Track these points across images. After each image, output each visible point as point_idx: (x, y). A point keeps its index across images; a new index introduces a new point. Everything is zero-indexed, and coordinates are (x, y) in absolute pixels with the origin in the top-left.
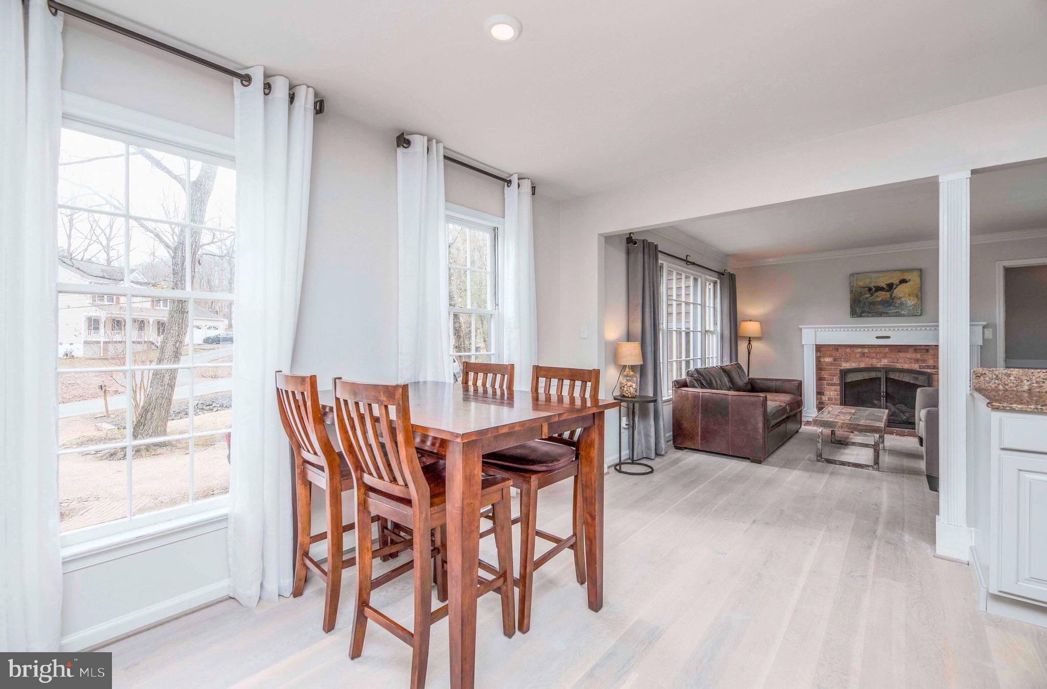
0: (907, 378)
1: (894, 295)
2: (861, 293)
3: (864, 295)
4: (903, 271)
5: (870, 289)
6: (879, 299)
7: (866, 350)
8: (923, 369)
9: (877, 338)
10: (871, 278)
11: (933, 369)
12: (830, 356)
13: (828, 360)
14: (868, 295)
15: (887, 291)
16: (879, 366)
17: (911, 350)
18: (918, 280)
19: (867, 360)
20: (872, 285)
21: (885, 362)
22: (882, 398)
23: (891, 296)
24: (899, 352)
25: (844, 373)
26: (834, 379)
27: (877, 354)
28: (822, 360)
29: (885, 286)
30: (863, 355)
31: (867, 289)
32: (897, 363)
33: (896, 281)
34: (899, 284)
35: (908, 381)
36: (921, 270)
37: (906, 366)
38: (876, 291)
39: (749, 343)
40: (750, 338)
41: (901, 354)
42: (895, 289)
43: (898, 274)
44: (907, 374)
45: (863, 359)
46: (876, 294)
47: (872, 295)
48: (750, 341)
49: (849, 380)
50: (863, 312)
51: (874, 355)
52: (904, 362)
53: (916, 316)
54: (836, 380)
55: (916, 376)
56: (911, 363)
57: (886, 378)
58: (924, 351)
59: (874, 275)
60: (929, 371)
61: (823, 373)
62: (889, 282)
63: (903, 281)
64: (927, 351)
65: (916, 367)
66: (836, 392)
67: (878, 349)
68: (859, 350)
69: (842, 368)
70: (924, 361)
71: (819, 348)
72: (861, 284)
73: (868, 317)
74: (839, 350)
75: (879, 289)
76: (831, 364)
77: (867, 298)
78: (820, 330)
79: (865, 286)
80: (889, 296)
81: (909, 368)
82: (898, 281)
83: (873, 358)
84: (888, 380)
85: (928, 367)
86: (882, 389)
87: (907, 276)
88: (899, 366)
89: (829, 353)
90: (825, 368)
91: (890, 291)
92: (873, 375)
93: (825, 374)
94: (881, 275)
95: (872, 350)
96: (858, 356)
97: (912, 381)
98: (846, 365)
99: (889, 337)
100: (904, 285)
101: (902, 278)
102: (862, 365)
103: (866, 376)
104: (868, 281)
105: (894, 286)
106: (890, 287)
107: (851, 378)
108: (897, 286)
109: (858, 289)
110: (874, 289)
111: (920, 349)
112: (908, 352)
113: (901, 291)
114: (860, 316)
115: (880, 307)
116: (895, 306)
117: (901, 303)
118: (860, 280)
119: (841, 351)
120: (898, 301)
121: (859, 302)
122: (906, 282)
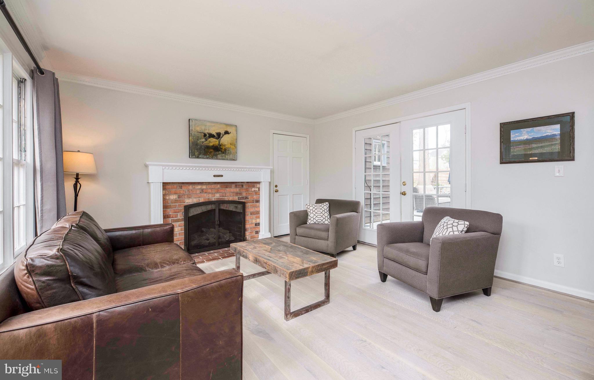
0: (231, 208)
1: (221, 143)
2: (198, 137)
3: (200, 139)
4: (227, 125)
5: (205, 135)
6: (211, 144)
7: (204, 187)
8: (240, 200)
9: (214, 176)
10: (206, 126)
11: (246, 199)
12: (175, 193)
13: (173, 197)
14: (203, 140)
15: (217, 139)
16: (213, 200)
17: (233, 185)
18: (235, 133)
19: (205, 195)
20: (206, 132)
21: (217, 196)
22: (216, 226)
23: (219, 143)
24: (227, 187)
25: (187, 208)
26: (179, 215)
27: (212, 190)
28: (167, 198)
29: (215, 135)
30: (202, 191)
31: (203, 134)
32: (225, 196)
33: (222, 132)
34: (224, 135)
35: (232, 210)
36: (236, 126)
37: (231, 199)
38: (209, 137)
39: (78, 183)
40: (77, 175)
41: (228, 189)
42: (222, 137)
43: (224, 126)
44: (231, 204)
45: (202, 194)
46: (209, 139)
47: (206, 140)
48: (77, 179)
49: (191, 215)
50: (200, 154)
51: (210, 191)
52: (230, 195)
53: (234, 160)
54: (181, 216)
55: (236, 205)
56: (233, 196)
57: (219, 209)
58: (241, 187)
59: (208, 124)
60: (243, 201)
61: (169, 210)
63: (227, 133)
64: (242, 186)
65: (236, 198)
66: (180, 228)
67: (213, 186)
68: (199, 187)
69: (186, 204)
70: (240, 194)
71: (165, 185)
72: (198, 129)
73: (203, 158)
74: (183, 188)
75: (211, 136)
76: (176, 201)
77: (203, 142)
78: (167, 168)
79: (201, 132)
80: (217, 143)
81: (233, 200)
83: (209, 193)
84: (219, 210)
85: (243, 198)
86: (216, 219)
87: (229, 130)
88: (226, 199)
89: (174, 190)
90: (170, 205)
91: (219, 138)
92: (209, 207)
93: (170, 212)
94: (213, 125)
95: (209, 186)
96: (198, 192)
97: (234, 210)
98: (189, 201)
99: (222, 176)
100: (227, 135)
101: (226, 130)
102: (202, 200)
103: (204, 209)
104: (203, 128)
105: (221, 136)
106: (219, 136)
107: (193, 212)
108: (223, 135)
109: (196, 133)
110: (208, 135)
111: (239, 185)
112: (231, 187)
113: (225, 140)
114: (198, 157)
115: (212, 150)
116: (222, 151)
117: (225, 150)
118: (198, 126)
119: (185, 188)
120: (224, 148)
121: (197, 145)
122: (229, 134)
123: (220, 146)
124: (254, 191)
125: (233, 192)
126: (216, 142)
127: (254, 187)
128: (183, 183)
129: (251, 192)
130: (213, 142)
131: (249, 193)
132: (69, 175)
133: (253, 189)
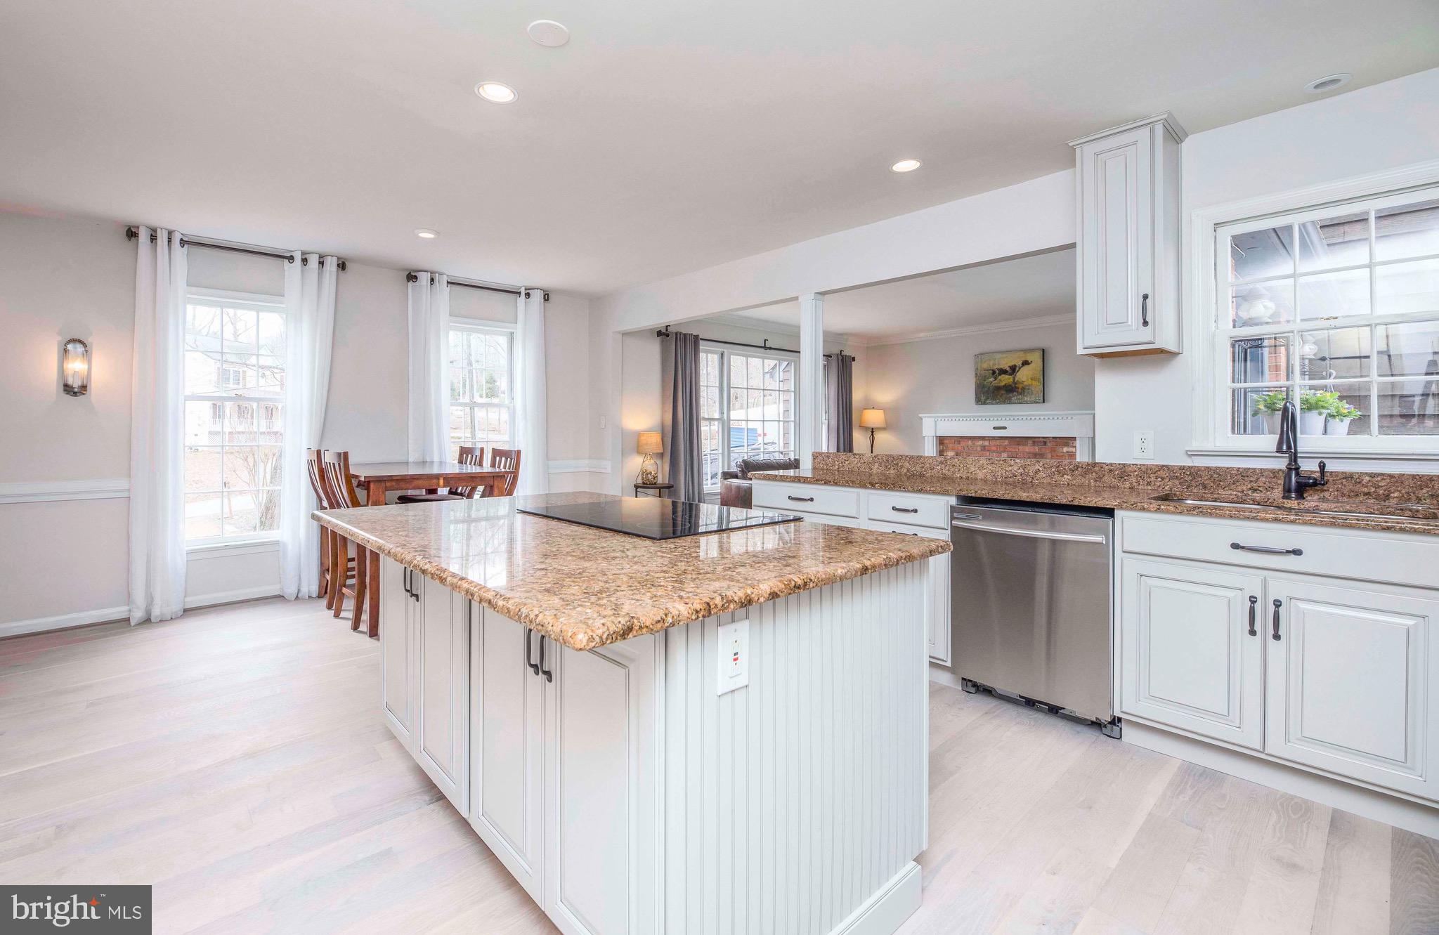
1: (1016, 379)
2: (985, 376)
3: (988, 379)
4: (1026, 351)
5: (994, 372)
6: (1003, 384)
7: (987, 443)
9: (995, 428)
10: (995, 359)
12: (953, 450)
14: (991, 379)
15: (1010, 374)
17: (1030, 442)
18: (1040, 361)
20: (996, 368)
23: (1014, 380)
24: (1017, 445)
29: (1008, 369)
31: (991, 372)
34: (1022, 367)
36: (1043, 350)
38: (1000, 374)
39: (872, 435)
40: (873, 429)
41: (1020, 447)
42: (1018, 372)
43: (1021, 354)
46: (1000, 377)
47: (996, 379)
48: (872, 432)
50: (987, 399)
51: (994, 448)
53: (1037, 403)
59: (999, 356)
62: (1011, 364)
63: (1026, 363)
64: (1045, 443)
68: (981, 443)
71: (941, 440)
72: (985, 366)
73: (991, 404)
74: (961, 443)
75: (1003, 372)
77: (991, 382)
78: (940, 420)
79: (990, 369)
80: (1011, 380)
82: (1020, 363)
87: (1029, 358)
89: (950, 446)
91: (1013, 374)
94: (1004, 355)
95: (993, 443)
96: (979, 449)
99: (1005, 428)
100: (1026, 367)
101: (1024, 359)
104: (992, 363)
105: (1017, 369)
106: (1013, 369)
108: (1020, 368)
109: (983, 372)
110: (998, 372)
111: (1038, 442)
112: (1026, 445)
113: (1024, 375)
114: (985, 403)
115: (1003, 392)
116: (1017, 392)
117: (1024, 389)
118: (985, 362)
119: (963, 444)
120: (1021, 386)
121: (984, 387)
122: (1029, 364)
123: (1016, 384)
124: (1067, 452)
125: (1030, 453)
126: (1009, 379)
127: (1067, 445)
128: (961, 437)
129: (1062, 454)
130: (1005, 380)
131: (1057, 456)
132: (863, 428)
133: (1065, 450)
